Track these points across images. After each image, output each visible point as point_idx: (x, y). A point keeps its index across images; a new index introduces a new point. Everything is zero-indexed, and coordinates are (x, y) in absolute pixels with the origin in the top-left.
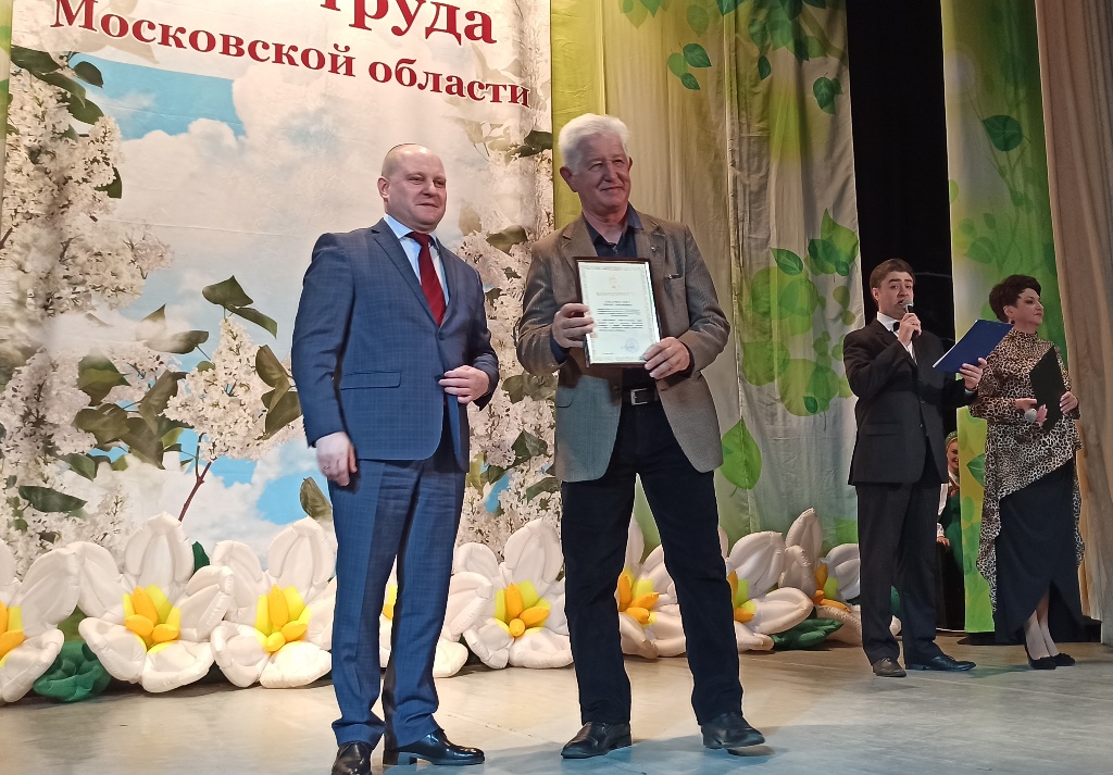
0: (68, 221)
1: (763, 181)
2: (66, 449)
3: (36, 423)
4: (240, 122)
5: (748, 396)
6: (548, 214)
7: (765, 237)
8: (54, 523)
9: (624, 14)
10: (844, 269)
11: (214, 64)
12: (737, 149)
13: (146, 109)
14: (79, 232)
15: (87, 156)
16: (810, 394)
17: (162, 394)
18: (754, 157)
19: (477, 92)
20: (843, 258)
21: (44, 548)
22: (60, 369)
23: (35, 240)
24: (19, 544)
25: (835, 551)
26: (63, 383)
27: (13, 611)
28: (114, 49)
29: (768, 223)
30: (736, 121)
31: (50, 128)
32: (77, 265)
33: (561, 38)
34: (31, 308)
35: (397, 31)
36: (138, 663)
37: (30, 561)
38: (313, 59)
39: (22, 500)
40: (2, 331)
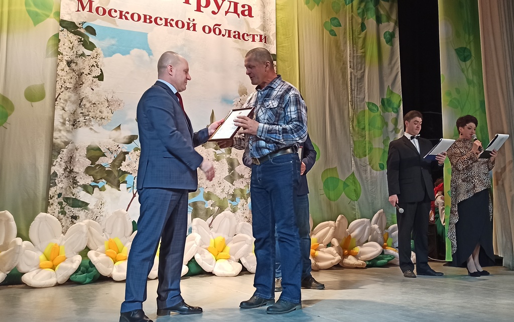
0: (82, 90)
1: (363, 74)
2: (81, 182)
3: (69, 171)
4: (151, 50)
5: (356, 162)
7: (363, 97)
8: (77, 212)
9: (306, 6)
10: (396, 111)
11: (141, 26)
12: (352, 60)
13: (113, 45)
14: (87, 95)
15: (90, 64)
16: (381, 162)
17: (119, 160)
18: (359, 63)
19: (246, 38)
20: (395, 106)
21: (73, 222)
22: (78, 150)
23: (69, 98)
24: (63, 220)
25: (391, 227)
26: (80, 156)
27: (61, 247)
28: (100, 20)
29: (365, 91)
30: (352, 49)
31: (75, 53)
32: (86, 108)
33: (280, 15)
34: (68, 125)
35: (214, 13)
36: (111, 269)
37: (68, 228)
38: (180, 24)
39: (64, 203)
40: (56, 135)
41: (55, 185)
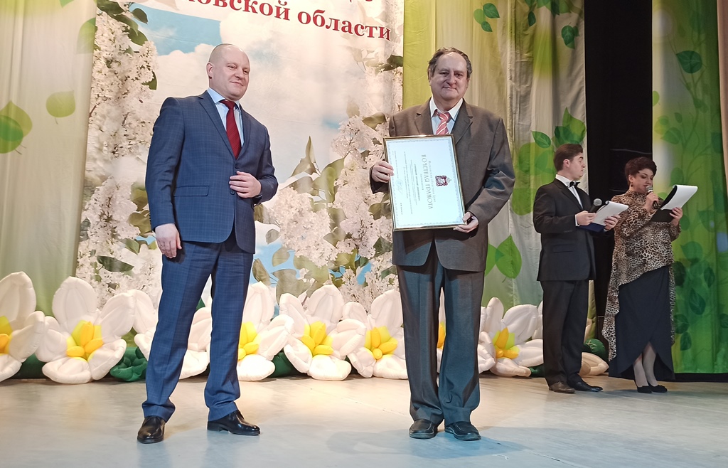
0: (127, 103)
1: (528, 90)
2: (123, 236)
3: (107, 219)
5: (515, 221)
6: (399, 106)
7: (528, 124)
8: (116, 278)
11: (210, 11)
12: (513, 69)
13: (171, 37)
14: (133, 109)
15: (138, 64)
18: (523, 74)
19: (360, 31)
20: (576, 138)
21: (110, 292)
22: (120, 189)
23: (109, 113)
24: (97, 289)
26: (123, 197)
27: (96, 328)
28: (154, 1)
29: (531, 115)
30: (513, 51)
31: (118, 47)
32: (132, 128)
34: (106, 153)
38: (266, 9)
39: (98, 264)
40: (89, 165)
41: (88, 238)
